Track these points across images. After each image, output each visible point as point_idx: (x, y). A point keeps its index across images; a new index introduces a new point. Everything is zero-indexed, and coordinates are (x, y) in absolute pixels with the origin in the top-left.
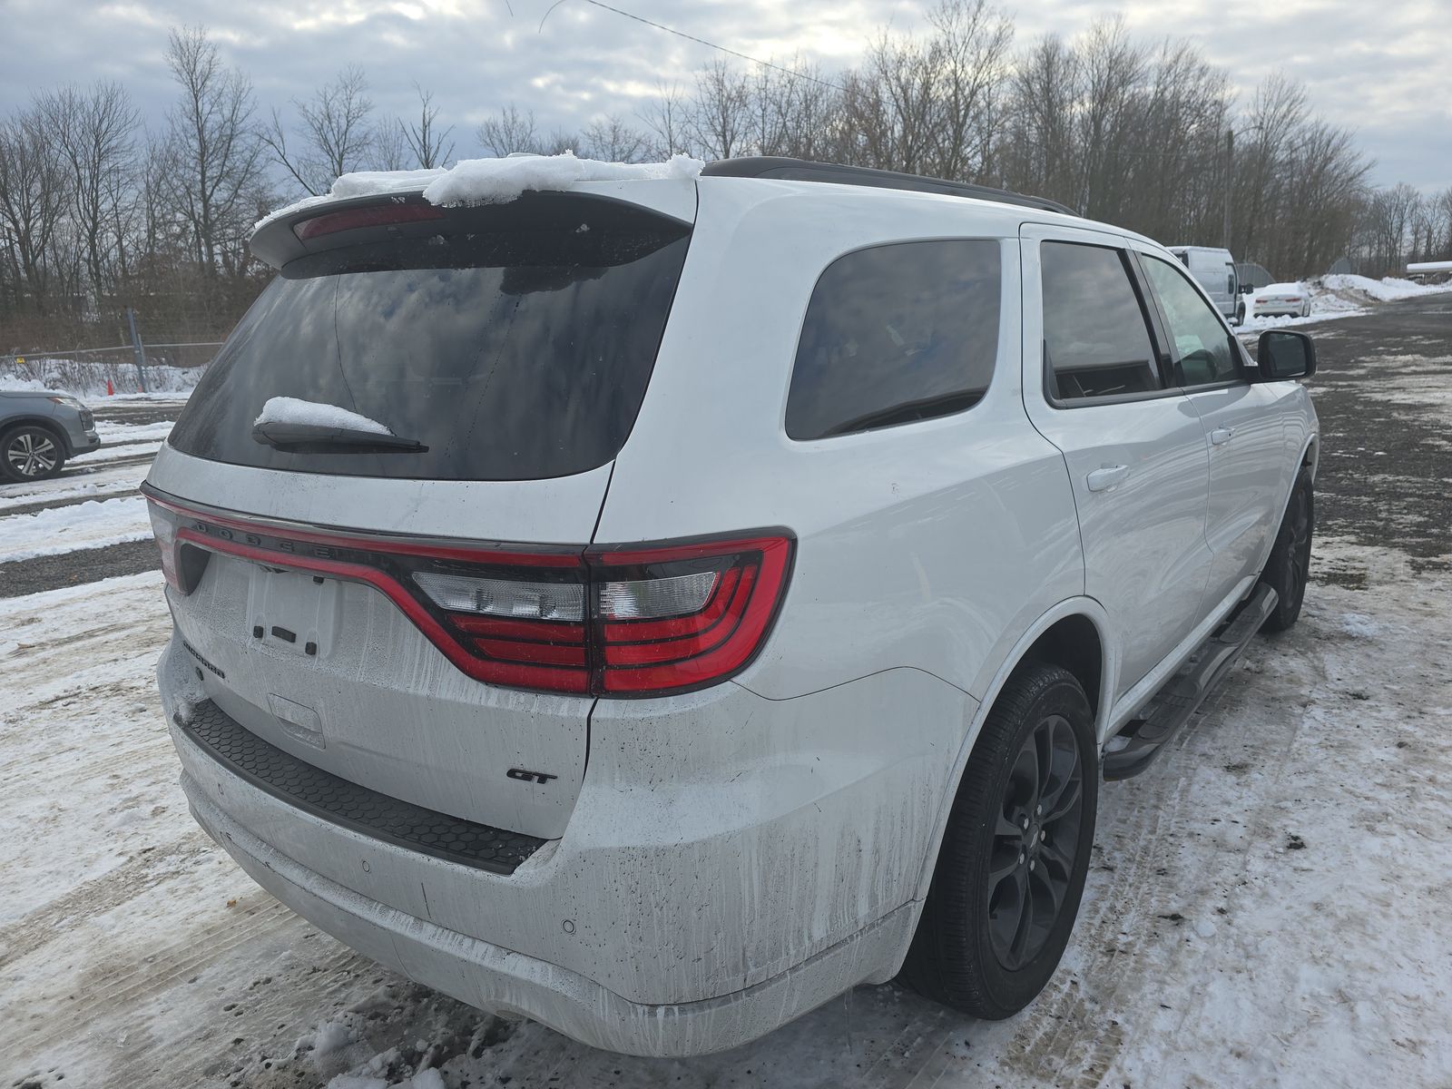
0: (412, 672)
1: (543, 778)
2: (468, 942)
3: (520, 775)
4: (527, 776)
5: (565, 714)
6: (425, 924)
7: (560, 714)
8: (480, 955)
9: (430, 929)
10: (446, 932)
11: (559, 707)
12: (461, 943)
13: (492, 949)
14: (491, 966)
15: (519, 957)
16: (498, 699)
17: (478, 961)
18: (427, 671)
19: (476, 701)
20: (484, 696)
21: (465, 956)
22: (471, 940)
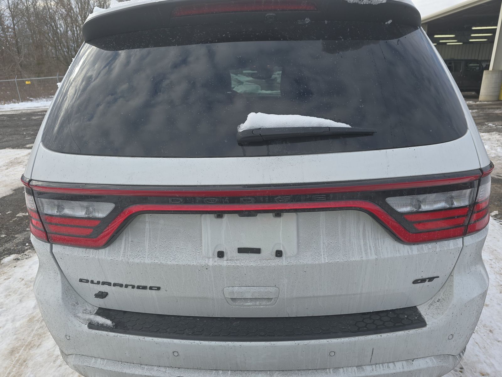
0: (361, 249)
1: (431, 279)
2: (391, 365)
3: (419, 281)
4: (423, 281)
5: (453, 247)
6: (364, 367)
7: (451, 248)
8: (401, 367)
9: (368, 368)
10: (377, 366)
11: (449, 245)
12: (388, 367)
13: (404, 363)
14: (409, 370)
15: (418, 360)
16: (418, 249)
17: (402, 370)
18: (370, 247)
19: (406, 254)
20: (410, 251)
21: (394, 371)
22: (392, 363)
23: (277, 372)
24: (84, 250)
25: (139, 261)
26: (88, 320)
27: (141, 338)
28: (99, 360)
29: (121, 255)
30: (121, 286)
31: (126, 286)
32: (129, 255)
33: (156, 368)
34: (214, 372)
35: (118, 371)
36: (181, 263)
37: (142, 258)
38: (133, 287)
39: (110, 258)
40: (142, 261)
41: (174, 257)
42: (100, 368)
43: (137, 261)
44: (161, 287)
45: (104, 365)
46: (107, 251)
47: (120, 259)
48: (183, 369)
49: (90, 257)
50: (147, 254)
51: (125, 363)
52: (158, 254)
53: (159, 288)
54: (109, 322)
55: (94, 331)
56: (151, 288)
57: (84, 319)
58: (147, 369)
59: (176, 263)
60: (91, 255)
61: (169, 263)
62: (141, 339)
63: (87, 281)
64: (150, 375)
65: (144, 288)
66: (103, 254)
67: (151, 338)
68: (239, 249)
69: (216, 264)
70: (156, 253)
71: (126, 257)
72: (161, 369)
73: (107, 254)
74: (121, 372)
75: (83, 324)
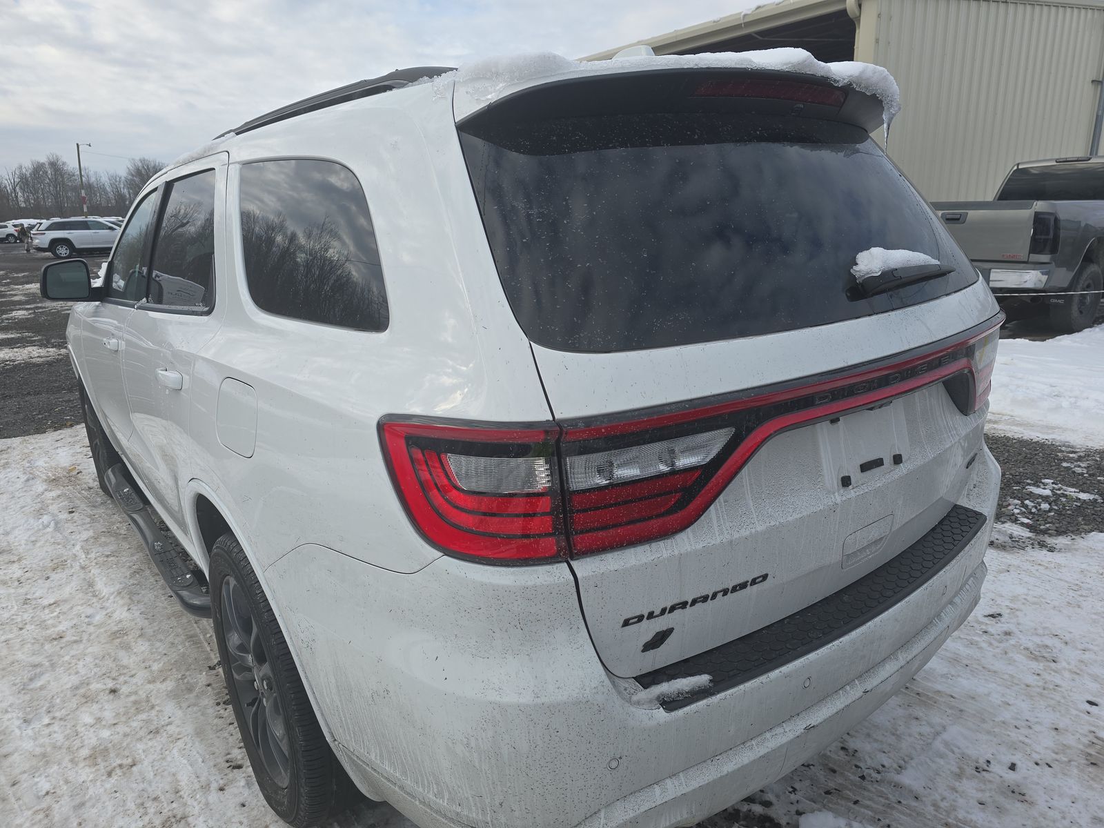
0: (947, 431)
3: (969, 464)
6: (954, 601)
13: (972, 579)
18: (951, 426)
23: (899, 652)
24: (647, 547)
25: (748, 533)
26: (658, 698)
27: (763, 678)
28: (668, 781)
29: (717, 533)
30: (705, 599)
31: (714, 596)
32: (729, 528)
33: (768, 735)
34: (841, 692)
35: (715, 777)
36: (805, 514)
37: (751, 526)
38: (725, 592)
39: (701, 546)
40: (753, 531)
41: (792, 506)
42: (679, 794)
43: (745, 533)
44: (769, 573)
45: (684, 784)
46: (691, 535)
47: (718, 540)
48: (804, 713)
49: (664, 556)
50: (755, 516)
51: (717, 758)
52: (770, 510)
53: (765, 577)
54: (703, 679)
55: (680, 713)
56: (754, 582)
57: (651, 701)
58: (757, 745)
59: (800, 516)
60: (664, 551)
61: (790, 519)
62: (764, 681)
63: (640, 618)
64: (767, 750)
65: (743, 586)
66: (685, 543)
67: (777, 671)
68: (862, 466)
69: (844, 498)
70: (766, 509)
71: (726, 532)
72: (777, 732)
73: (691, 539)
74: (721, 777)
75: (654, 711)
